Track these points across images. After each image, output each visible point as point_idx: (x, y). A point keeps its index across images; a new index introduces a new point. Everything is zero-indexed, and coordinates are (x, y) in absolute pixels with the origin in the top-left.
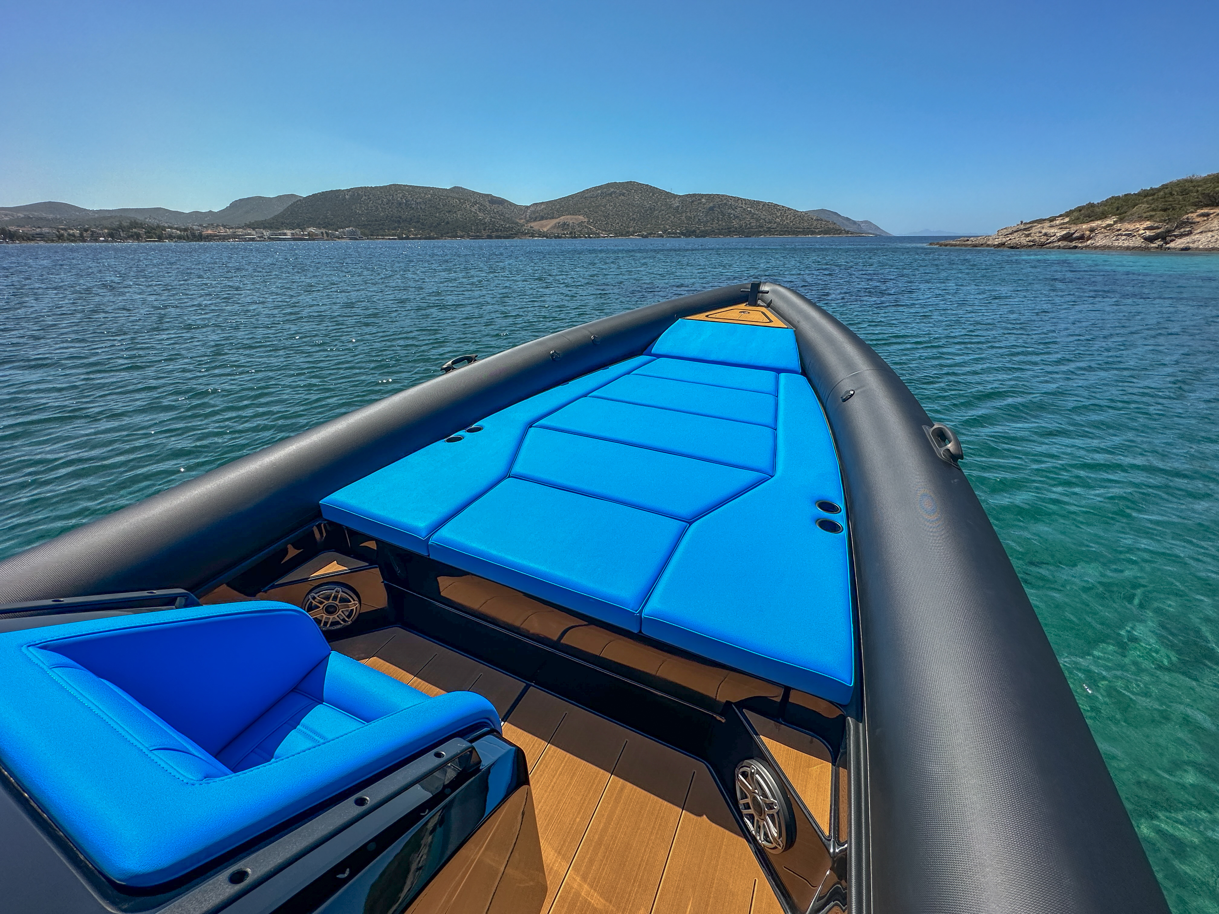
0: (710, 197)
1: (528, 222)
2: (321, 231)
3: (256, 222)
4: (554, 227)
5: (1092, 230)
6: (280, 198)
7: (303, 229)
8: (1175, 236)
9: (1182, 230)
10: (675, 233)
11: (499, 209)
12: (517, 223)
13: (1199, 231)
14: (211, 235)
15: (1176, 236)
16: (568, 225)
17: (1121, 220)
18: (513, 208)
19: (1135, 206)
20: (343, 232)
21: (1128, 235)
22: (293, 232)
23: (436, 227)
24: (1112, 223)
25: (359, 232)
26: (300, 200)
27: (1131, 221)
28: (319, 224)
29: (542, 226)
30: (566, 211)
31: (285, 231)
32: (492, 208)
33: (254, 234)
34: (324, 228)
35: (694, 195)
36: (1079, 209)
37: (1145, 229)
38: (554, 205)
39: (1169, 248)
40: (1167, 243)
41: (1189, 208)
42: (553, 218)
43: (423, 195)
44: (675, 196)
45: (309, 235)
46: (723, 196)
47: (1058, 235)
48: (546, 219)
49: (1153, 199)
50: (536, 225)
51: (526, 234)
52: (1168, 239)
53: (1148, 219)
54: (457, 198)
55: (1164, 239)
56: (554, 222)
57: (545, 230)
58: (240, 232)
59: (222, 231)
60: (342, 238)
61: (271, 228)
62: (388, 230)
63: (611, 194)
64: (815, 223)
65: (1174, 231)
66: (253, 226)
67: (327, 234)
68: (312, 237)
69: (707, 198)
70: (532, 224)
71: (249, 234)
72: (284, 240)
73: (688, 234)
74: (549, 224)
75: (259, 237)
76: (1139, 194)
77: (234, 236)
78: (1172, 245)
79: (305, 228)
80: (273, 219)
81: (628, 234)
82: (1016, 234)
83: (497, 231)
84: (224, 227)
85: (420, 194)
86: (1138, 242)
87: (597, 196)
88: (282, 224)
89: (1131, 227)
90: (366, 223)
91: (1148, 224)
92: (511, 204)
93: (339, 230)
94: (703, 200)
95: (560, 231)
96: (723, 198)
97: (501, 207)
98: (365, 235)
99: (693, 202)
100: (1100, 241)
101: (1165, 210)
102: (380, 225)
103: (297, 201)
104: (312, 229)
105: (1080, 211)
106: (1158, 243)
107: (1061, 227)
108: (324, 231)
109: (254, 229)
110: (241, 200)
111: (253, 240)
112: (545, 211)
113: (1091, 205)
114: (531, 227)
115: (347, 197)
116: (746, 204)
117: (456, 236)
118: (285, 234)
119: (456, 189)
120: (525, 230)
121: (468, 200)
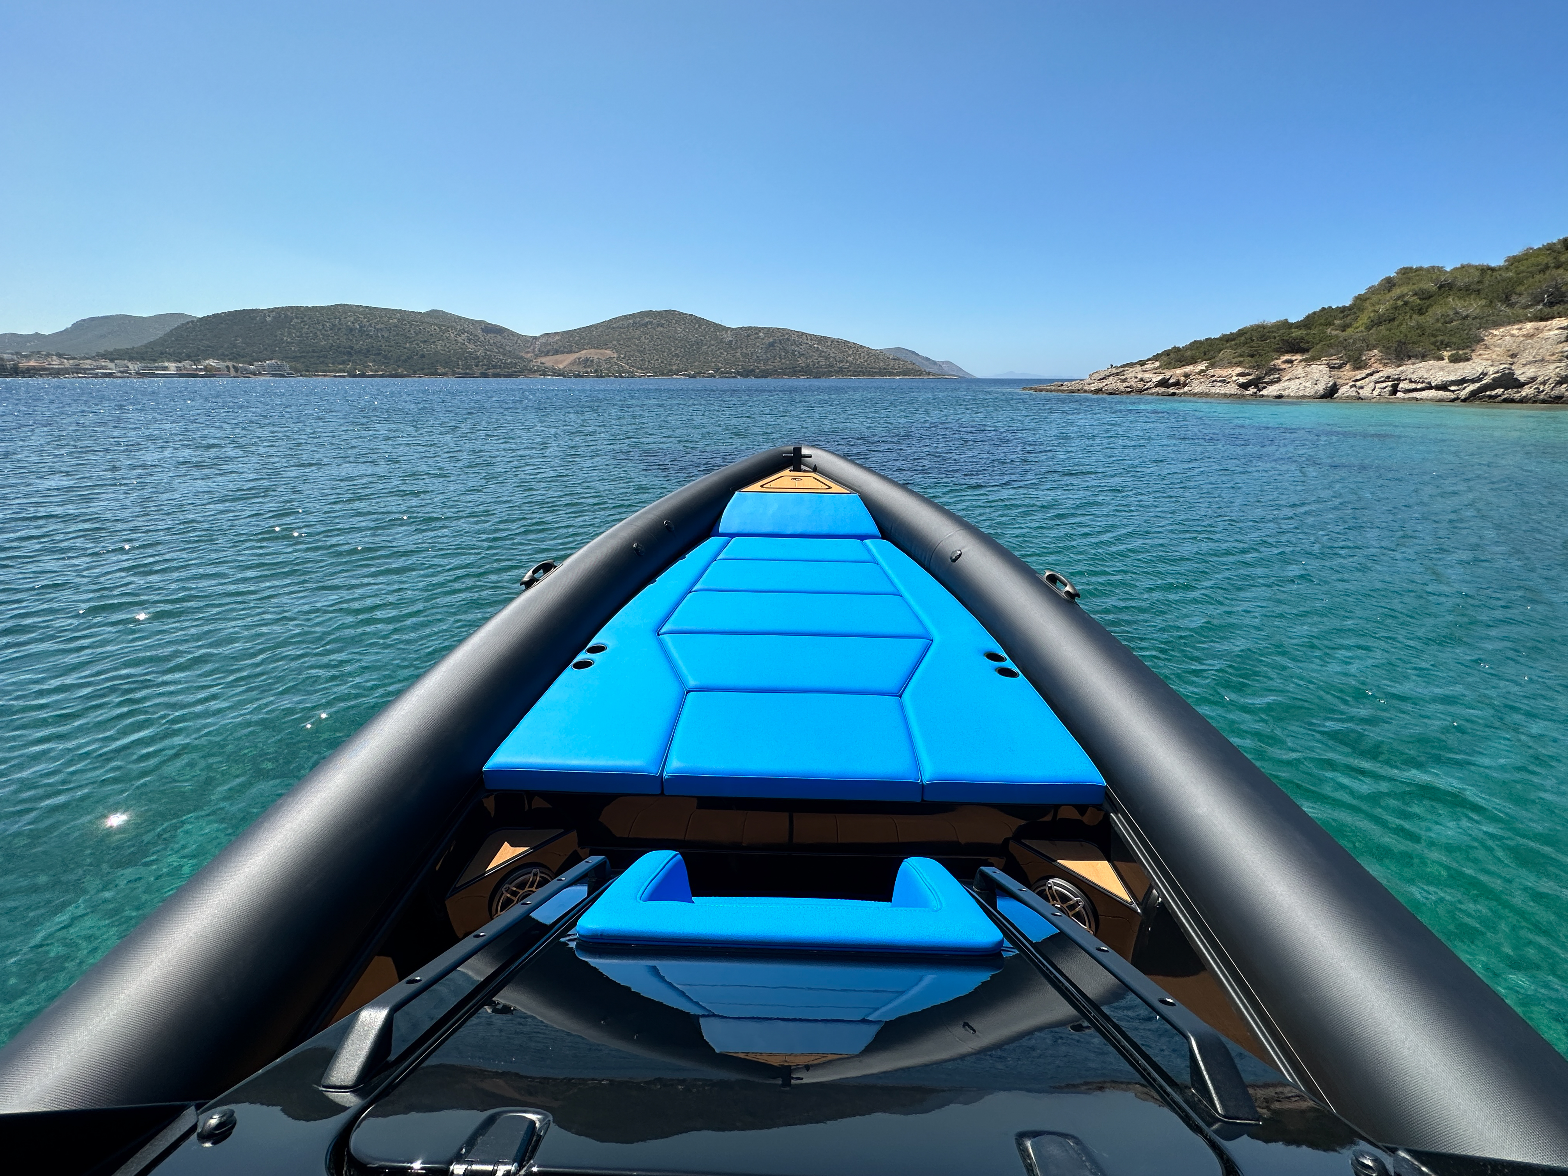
0: (770, 331)
1: (537, 356)
2: (226, 364)
3: (115, 350)
4: (573, 363)
5: (1187, 376)
6: (158, 318)
7: (196, 362)
8: (1265, 382)
9: (1272, 377)
10: (731, 373)
11: (496, 340)
12: (521, 358)
13: (1287, 378)
14: (34, 368)
15: (1267, 383)
16: (592, 361)
17: (1212, 366)
18: (516, 339)
19: (1221, 351)
20: (262, 366)
21: (1223, 381)
22: (180, 365)
23: (405, 361)
24: (1204, 368)
25: (287, 367)
26: (192, 322)
27: (1223, 367)
28: (223, 354)
29: (557, 362)
30: (588, 344)
31: (166, 364)
32: (487, 338)
33: (112, 368)
34: (230, 360)
35: (750, 328)
36: (1167, 353)
37: (1238, 375)
38: (572, 336)
39: (1263, 396)
40: (1260, 390)
41: (1273, 354)
42: (571, 352)
43: (386, 319)
44: (726, 329)
45: (205, 369)
46: (784, 330)
47: (1154, 380)
48: (562, 353)
49: (1236, 344)
50: (548, 361)
51: (535, 371)
52: (1261, 385)
53: (1238, 364)
54: (435, 324)
55: (1256, 386)
56: (572, 357)
57: (561, 367)
58: (87, 364)
59: (55, 363)
60: (260, 374)
61: (142, 359)
62: (333, 363)
63: (646, 325)
64: (892, 363)
65: (1264, 378)
66: (111, 356)
67: (236, 369)
68: (211, 373)
69: (765, 331)
70: (544, 360)
71: (102, 368)
72: (164, 376)
73: (747, 373)
74: (564, 360)
75: (120, 372)
76: (1220, 339)
77: (77, 370)
78: (1264, 392)
79: (199, 361)
80: (145, 346)
81: (670, 373)
82: (1111, 378)
83: (495, 367)
84: (60, 356)
85: (381, 317)
86: (1233, 389)
87: (628, 327)
88: (162, 354)
89: (1224, 372)
90: (298, 354)
91: (1239, 370)
92: (513, 334)
93: (255, 364)
94: (761, 334)
95: (582, 370)
96: (785, 332)
97: (499, 337)
98: (297, 370)
99: (748, 336)
100: (1197, 387)
101: (1252, 356)
102: (319, 357)
103: (188, 323)
104: (211, 362)
105: (1168, 355)
106: (1252, 390)
107: (1155, 371)
108: (230, 364)
109: (112, 360)
110: (92, 319)
111: (110, 375)
112: (560, 343)
113: (1176, 350)
114: (542, 363)
115: (268, 319)
116: (811, 339)
117: (435, 374)
118: (166, 368)
119: (434, 314)
120: (534, 366)
121: (452, 327)
